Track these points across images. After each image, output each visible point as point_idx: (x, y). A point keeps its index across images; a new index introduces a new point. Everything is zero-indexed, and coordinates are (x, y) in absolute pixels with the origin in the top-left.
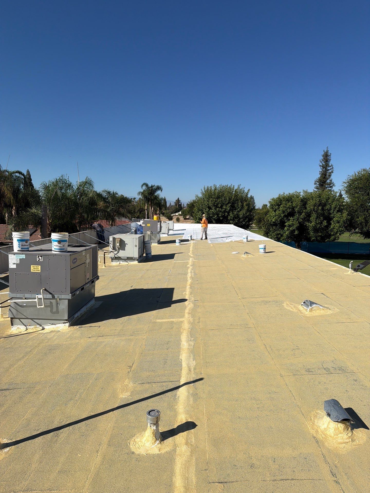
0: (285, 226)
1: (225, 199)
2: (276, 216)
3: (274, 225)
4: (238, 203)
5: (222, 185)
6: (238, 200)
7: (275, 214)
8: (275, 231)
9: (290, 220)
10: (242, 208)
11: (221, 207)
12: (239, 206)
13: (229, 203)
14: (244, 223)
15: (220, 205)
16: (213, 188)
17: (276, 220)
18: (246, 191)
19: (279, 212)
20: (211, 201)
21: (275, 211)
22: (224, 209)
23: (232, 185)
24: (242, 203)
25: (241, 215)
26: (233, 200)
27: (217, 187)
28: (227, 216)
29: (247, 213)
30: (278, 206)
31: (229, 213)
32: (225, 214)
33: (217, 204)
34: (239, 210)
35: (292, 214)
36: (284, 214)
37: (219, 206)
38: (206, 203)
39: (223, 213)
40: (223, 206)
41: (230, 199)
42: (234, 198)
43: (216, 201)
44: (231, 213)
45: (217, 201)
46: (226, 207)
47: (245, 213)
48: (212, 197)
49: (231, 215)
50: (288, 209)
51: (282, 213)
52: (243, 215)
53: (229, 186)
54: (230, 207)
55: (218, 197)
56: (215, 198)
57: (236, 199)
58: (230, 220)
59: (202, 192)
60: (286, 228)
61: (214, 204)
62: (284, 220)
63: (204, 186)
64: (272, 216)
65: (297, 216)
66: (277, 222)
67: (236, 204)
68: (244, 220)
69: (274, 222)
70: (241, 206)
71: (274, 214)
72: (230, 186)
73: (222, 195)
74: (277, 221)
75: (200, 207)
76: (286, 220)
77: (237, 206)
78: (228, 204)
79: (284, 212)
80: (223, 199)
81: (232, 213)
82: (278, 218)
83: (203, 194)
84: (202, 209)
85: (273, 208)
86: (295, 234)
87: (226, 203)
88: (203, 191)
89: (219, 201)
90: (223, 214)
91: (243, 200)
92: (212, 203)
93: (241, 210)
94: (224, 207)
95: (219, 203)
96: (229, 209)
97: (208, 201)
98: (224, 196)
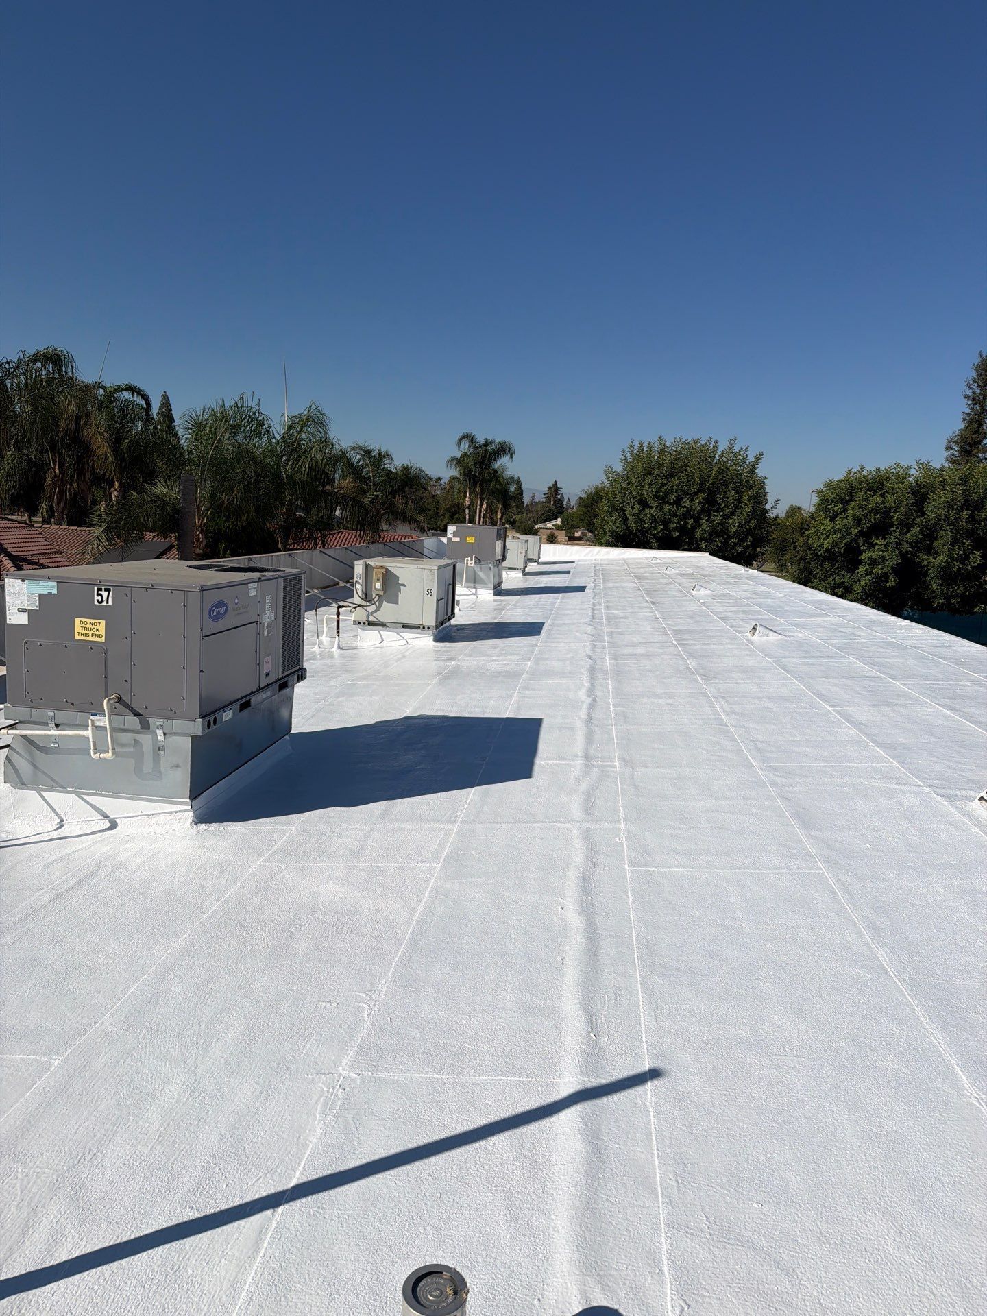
0: (860, 562)
1: (688, 481)
2: (834, 533)
3: (825, 558)
4: (725, 492)
5: (684, 440)
6: (725, 484)
7: (833, 528)
8: (830, 576)
9: (874, 545)
10: (737, 507)
11: (678, 502)
12: (730, 500)
13: (699, 491)
14: (740, 550)
15: (673, 498)
16: (656, 448)
17: (834, 545)
18: (751, 459)
19: (845, 520)
20: (650, 484)
21: (833, 519)
22: (684, 507)
23: (711, 439)
24: (737, 492)
25: (734, 526)
26: (713, 484)
27: (668, 444)
28: (694, 528)
29: (750, 521)
30: (842, 503)
31: (697, 519)
32: (686, 523)
33: (667, 494)
34: (727, 512)
35: (881, 529)
36: (860, 529)
37: (672, 501)
38: (635, 489)
39: (681, 520)
40: (683, 499)
41: (703, 481)
42: (714, 478)
43: (663, 485)
44: (704, 521)
45: (665, 485)
46: (691, 501)
47: (746, 522)
48: (651, 474)
49: (704, 527)
50: (872, 513)
51: (854, 525)
52: (738, 526)
53: (703, 442)
54: (702, 503)
55: (671, 474)
56: (661, 477)
57: (721, 479)
58: (702, 539)
59: (623, 458)
60: (861, 569)
61: (659, 490)
62: (858, 544)
63: (632, 443)
64: (824, 532)
65: (895, 534)
66: (836, 550)
67: (721, 494)
68: (740, 543)
69: (827, 550)
70: (736, 500)
71: (829, 528)
72: (706, 443)
73: (681, 467)
74: (839, 548)
75: (617, 501)
76: (863, 545)
77: (724, 501)
78: (696, 494)
79: (858, 521)
80: (684, 479)
81: (707, 520)
82: (842, 538)
83: (625, 461)
84: (621, 505)
85: (827, 510)
86: (888, 585)
87: (693, 490)
88: (628, 455)
89: (672, 486)
90: (682, 523)
91: (742, 485)
92: (652, 491)
93: (732, 513)
94: (687, 503)
95: (671, 491)
96: (699, 508)
97: (640, 484)
98: (686, 471)
